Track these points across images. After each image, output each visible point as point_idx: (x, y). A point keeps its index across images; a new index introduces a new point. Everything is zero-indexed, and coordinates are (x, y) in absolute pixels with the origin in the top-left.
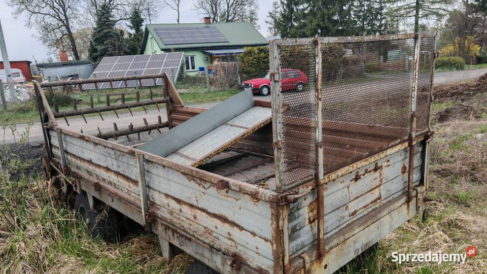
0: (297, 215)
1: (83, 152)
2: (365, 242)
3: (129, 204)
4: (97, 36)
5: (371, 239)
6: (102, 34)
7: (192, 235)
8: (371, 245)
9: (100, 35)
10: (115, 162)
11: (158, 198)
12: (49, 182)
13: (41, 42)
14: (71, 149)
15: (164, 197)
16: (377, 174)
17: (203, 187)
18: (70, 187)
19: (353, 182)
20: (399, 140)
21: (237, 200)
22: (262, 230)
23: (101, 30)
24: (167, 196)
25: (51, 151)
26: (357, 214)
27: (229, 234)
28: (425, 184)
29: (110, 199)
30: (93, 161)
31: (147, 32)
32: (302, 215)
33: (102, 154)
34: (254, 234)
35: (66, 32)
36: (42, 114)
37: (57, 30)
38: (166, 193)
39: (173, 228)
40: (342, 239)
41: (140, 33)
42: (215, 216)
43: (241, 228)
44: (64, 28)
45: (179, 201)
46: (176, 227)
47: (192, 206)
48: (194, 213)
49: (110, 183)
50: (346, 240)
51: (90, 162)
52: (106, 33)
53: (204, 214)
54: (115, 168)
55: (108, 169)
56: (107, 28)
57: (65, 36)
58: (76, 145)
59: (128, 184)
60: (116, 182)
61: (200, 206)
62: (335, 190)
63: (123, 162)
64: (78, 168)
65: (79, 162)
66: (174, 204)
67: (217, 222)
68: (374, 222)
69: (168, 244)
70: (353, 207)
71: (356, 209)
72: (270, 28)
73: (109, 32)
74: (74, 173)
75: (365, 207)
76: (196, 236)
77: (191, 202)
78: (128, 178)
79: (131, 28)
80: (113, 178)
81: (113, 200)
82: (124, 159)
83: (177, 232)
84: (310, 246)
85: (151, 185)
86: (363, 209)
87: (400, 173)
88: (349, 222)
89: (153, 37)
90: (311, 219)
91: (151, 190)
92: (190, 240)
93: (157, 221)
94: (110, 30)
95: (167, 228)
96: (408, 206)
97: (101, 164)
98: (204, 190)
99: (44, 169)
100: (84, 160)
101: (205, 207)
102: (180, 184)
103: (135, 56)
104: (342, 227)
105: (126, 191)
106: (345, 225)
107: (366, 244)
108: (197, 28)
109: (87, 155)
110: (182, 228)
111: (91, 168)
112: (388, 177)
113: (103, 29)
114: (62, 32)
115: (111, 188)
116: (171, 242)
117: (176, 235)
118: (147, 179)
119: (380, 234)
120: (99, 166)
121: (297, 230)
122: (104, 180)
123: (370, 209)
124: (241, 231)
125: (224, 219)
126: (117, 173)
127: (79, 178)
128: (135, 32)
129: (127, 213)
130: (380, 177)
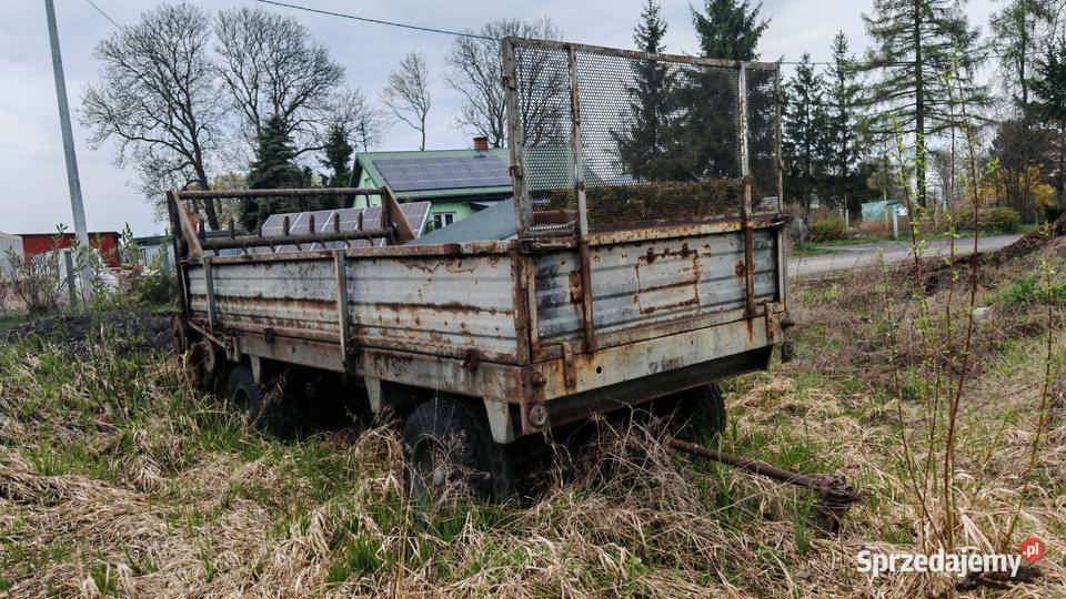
0: (551, 283)
1: (247, 287)
2: (668, 357)
3: (320, 344)
4: (258, 179)
5: (678, 355)
6: (268, 173)
7: (412, 352)
8: (680, 365)
9: (265, 175)
10: (300, 284)
11: (365, 315)
12: (184, 357)
13: (144, 195)
14: (226, 289)
15: (373, 309)
16: (689, 263)
17: (429, 270)
18: (220, 353)
19: (645, 261)
20: (723, 216)
21: (471, 271)
22: (502, 300)
23: (266, 168)
24: (379, 305)
25: (189, 306)
26: (655, 313)
27: (463, 325)
28: (782, 301)
29: (289, 349)
30: (264, 295)
31: (359, 168)
32: (560, 286)
33: (280, 278)
34: (493, 311)
35: (195, 176)
36: (178, 242)
37: (177, 173)
38: (376, 301)
39: (386, 351)
40: (626, 338)
41: (344, 174)
42: (445, 307)
43: (476, 310)
44: (191, 168)
45: (395, 307)
46: (391, 349)
47: (413, 306)
48: (415, 317)
49: (291, 322)
50: (634, 342)
51: (259, 299)
52: (277, 172)
53: (431, 311)
54: (300, 294)
55: (288, 300)
56: (280, 163)
57: (194, 184)
58: (236, 279)
59: (320, 311)
60: (300, 317)
61: (424, 302)
62: (612, 265)
63: (312, 279)
64: (237, 317)
65: (238, 307)
66: (388, 314)
67: (447, 316)
68: (685, 332)
69: (378, 383)
70: (647, 300)
71: (653, 305)
72: (614, 163)
73: (283, 170)
74: (231, 328)
75: (669, 307)
76: (419, 349)
77: (412, 302)
78: (319, 303)
79: (327, 165)
80: (296, 311)
81: (294, 350)
82: (315, 273)
83: (391, 356)
84: (575, 335)
85: (356, 300)
86: (666, 310)
87: (734, 273)
88: (642, 322)
89: (370, 178)
90: (575, 297)
91: (355, 307)
92: (410, 359)
93: (363, 352)
94: (285, 167)
95: (377, 356)
96: (750, 327)
97: (277, 295)
98: (428, 275)
99: (177, 334)
100: (248, 299)
101: (431, 301)
102: (398, 279)
103: (333, 211)
104: (630, 325)
105: (316, 325)
106: (634, 324)
107: (671, 361)
108: (460, 160)
109: (253, 291)
110: (399, 347)
111: (258, 308)
112: (709, 272)
113: (271, 165)
114: (187, 175)
115: (293, 330)
116: (383, 378)
117: (390, 361)
118: (350, 291)
119: (696, 353)
120: (275, 300)
121: (551, 305)
122: (280, 321)
123: (680, 315)
124: (477, 313)
125: (454, 307)
126: (303, 301)
127: (237, 333)
128: (334, 173)
129: (317, 361)
130: (694, 268)
